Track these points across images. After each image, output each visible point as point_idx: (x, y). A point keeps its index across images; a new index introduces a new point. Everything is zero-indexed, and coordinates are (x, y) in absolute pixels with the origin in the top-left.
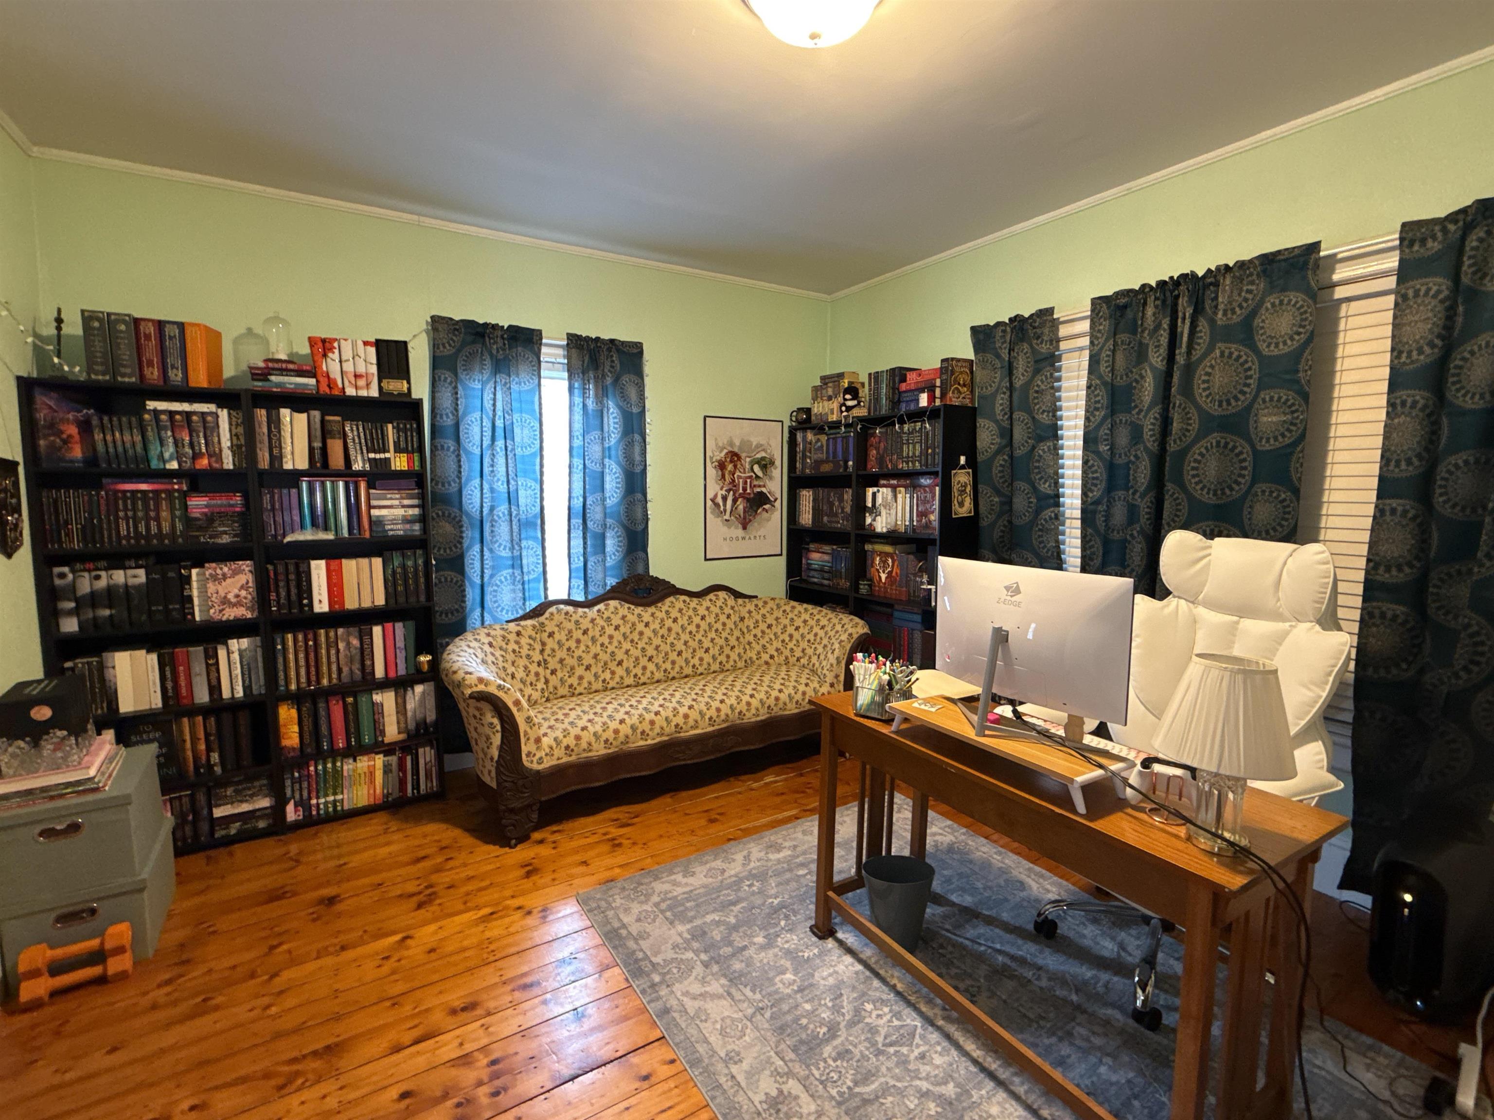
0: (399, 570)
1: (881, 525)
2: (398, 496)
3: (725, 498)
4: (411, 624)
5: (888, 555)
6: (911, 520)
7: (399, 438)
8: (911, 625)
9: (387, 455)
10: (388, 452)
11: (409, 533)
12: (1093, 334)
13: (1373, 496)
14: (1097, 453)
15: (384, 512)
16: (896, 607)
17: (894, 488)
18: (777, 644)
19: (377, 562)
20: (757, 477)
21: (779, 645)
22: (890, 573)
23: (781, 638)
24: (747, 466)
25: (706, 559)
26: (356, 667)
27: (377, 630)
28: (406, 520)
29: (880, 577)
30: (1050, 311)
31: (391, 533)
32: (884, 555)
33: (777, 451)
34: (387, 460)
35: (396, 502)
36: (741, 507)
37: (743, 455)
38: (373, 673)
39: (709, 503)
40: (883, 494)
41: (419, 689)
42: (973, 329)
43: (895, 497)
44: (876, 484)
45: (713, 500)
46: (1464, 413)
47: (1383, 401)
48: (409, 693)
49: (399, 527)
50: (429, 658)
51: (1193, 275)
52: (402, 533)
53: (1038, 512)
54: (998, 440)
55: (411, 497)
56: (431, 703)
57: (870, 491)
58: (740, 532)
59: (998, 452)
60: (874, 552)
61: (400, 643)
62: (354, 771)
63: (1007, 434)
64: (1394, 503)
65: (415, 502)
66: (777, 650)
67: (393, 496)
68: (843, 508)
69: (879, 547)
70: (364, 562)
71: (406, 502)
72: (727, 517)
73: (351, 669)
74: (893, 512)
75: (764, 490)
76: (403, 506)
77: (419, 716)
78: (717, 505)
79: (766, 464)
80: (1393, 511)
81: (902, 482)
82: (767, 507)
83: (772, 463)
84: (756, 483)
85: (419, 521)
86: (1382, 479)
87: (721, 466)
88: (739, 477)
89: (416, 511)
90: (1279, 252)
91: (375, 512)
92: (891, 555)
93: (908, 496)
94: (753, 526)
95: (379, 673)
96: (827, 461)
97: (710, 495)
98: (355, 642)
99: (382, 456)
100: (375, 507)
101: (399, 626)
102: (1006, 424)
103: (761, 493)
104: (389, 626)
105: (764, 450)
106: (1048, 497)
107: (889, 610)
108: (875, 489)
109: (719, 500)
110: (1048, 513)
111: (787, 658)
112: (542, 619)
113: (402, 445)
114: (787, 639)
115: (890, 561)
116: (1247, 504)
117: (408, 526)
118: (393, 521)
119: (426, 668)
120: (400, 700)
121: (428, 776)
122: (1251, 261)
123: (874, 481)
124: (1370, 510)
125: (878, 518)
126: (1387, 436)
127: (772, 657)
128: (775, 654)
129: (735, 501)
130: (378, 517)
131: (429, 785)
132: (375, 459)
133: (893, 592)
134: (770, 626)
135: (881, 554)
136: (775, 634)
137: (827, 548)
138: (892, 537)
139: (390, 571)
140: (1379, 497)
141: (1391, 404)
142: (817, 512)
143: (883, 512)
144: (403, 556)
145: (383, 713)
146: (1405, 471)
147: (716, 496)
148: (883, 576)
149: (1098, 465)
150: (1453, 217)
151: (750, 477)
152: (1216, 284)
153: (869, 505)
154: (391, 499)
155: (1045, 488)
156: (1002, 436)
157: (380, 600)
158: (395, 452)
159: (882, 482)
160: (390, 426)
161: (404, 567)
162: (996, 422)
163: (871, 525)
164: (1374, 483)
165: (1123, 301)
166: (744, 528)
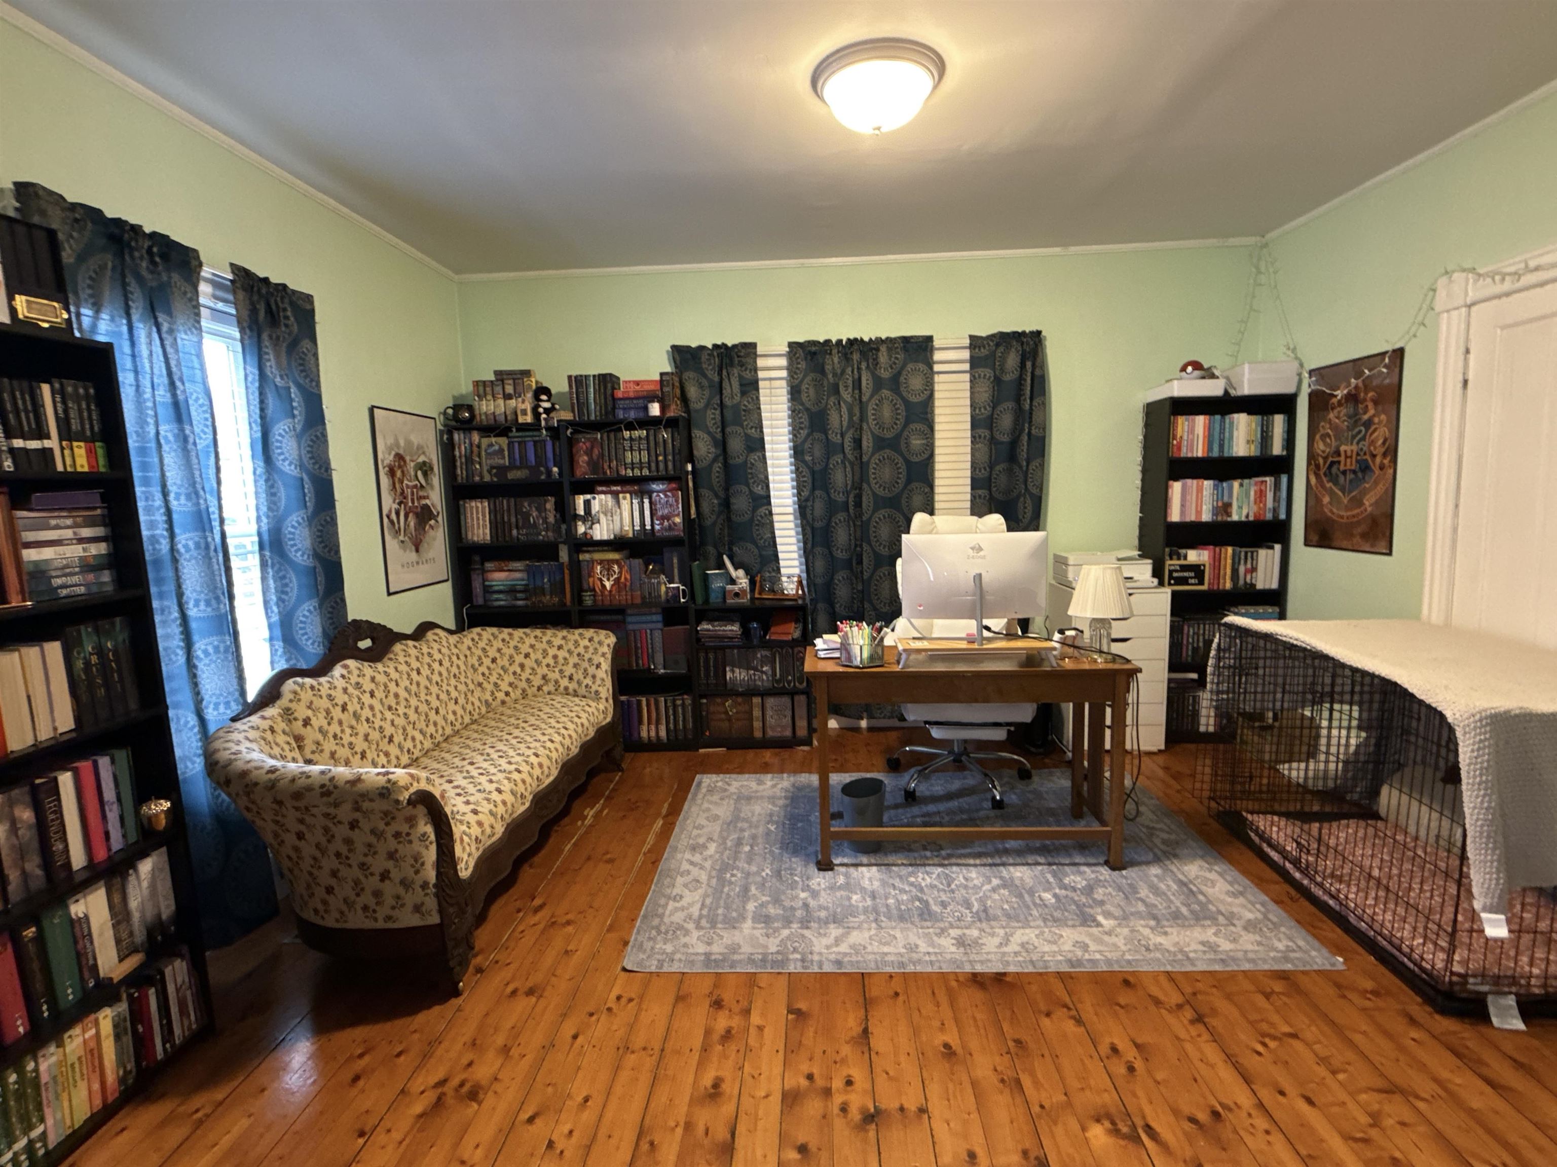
0: (94, 659)
1: (601, 532)
2: (69, 522)
3: (398, 513)
4: (122, 755)
5: (611, 562)
6: (643, 524)
7: (66, 411)
8: (653, 626)
9: (47, 444)
10: (48, 437)
11: (95, 589)
12: (790, 369)
13: (969, 489)
14: (804, 462)
15: (47, 553)
16: (629, 611)
17: (615, 495)
18: (508, 678)
19: (54, 649)
20: (422, 486)
21: (512, 679)
22: (617, 580)
23: (511, 670)
24: (413, 473)
25: (389, 594)
26: (33, 866)
27: (65, 780)
28: (87, 566)
29: (604, 586)
30: (753, 346)
31: (64, 592)
32: (607, 566)
33: (433, 455)
34: (47, 453)
35: (68, 533)
36: (412, 524)
37: (408, 458)
38: (68, 864)
39: (386, 520)
40: (600, 501)
41: (146, 867)
42: (675, 348)
43: (618, 502)
44: (592, 491)
45: (388, 517)
46: (1002, 443)
47: (969, 434)
48: (132, 879)
49: (76, 579)
50: (166, 805)
51: (862, 339)
52: (82, 590)
53: (754, 510)
54: (713, 450)
55: (90, 523)
56: (165, 886)
57: (580, 500)
58: (413, 556)
59: (715, 460)
60: (593, 561)
61: (109, 794)
62: (60, 1064)
63: (723, 445)
64: (980, 492)
65: (99, 531)
66: (511, 684)
67: (61, 522)
68: (545, 520)
69: (598, 556)
70: (32, 653)
71: (86, 532)
72: (401, 538)
73: (24, 872)
74: (617, 518)
75: (428, 502)
76: (81, 541)
77: (150, 915)
78: (392, 522)
79: (425, 469)
80: (980, 496)
81: (628, 488)
82: (432, 522)
83: (432, 469)
84: (421, 493)
85: (109, 566)
86: (973, 479)
87: (392, 472)
88: (408, 486)
89: (101, 548)
90: (912, 337)
91: (30, 555)
92: (617, 562)
93: (635, 501)
94: (424, 547)
95: (78, 858)
96: (512, 467)
97: (385, 512)
98: (26, 815)
99: (34, 444)
100: (28, 545)
101: (104, 762)
102: (719, 436)
103: (427, 505)
104: (85, 765)
105: (424, 453)
106: (761, 497)
107: (620, 617)
108: (588, 497)
109: (394, 516)
110: (763, 510)
111: (524, 690)
112: (283, 702)
113: (75, 425)
114: (518, 670)
115: (616, 567)
116: (905, 495)
117: (91, 577)
118: (65, 571)
119: (162, 822)
120: (117, 898)
121: (183, 1011)
122: (895, 339)
123: (588, 487)
124: (969, 497)
125: (597, 526)
126: (973, 455)
127: (507, 694)
128: (510, 689)
129: (406, 517)
130: (36, 563)
131: (186, 1023)
132: (25, 450)
133: (622, 598)
134: (494, 660)
135: (601, 562)
136: (503, 668)
137: (518, 565)
138: (618, 544)
139: (80, 664)
140: (972, 489)
141: (973, 437)
142: (495, 525)
143: (603, 519)
144: (97, 631)
145: (90, 934)
146: (984, 474)
147: (390, 511)
148: (608, 585)
149: (806, 472)
150: (991, 337)
151: (416, 486)
152: (878, 350)
153: (581, 512)
154: (57, 527)
155: (758, 490)
156: (716, 445)
157: (66, 721)
158: (61, 439)
159: (600, 489)
160: (46, 389)
161: (100, 651)
162: (709, 433)
163: (585, 533)
164: (969, 481)
165: (814, 349)
166: (417, 551)
